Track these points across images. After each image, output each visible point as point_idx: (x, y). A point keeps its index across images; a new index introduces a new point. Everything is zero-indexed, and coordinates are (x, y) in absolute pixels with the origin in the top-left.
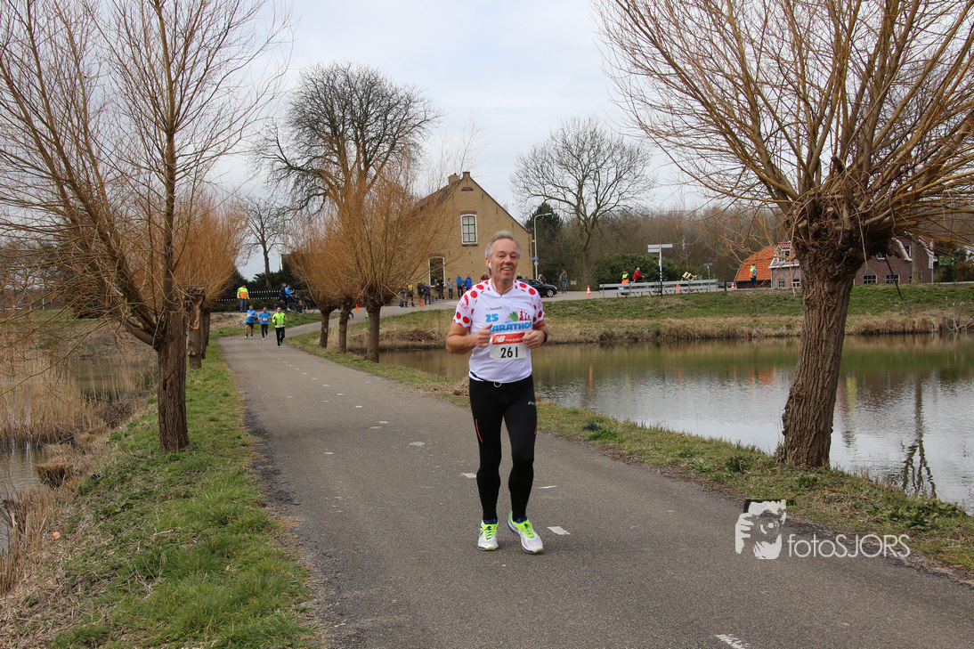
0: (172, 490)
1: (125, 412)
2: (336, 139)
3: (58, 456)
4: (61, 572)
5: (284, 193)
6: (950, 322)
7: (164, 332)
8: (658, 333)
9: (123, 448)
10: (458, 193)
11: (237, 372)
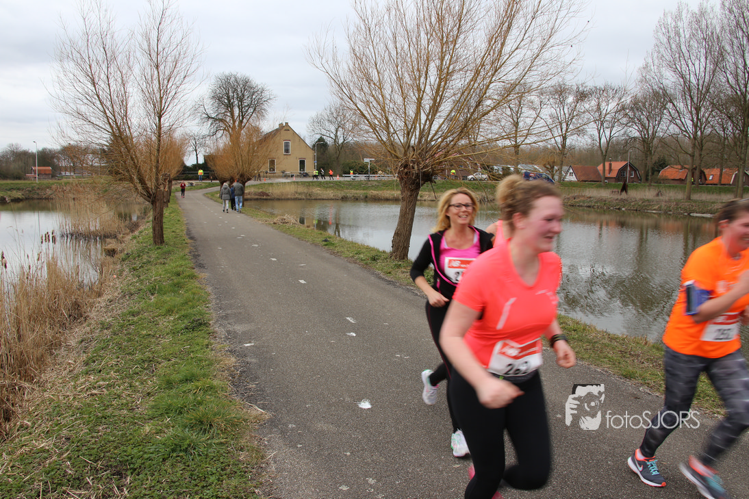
0: (159, 261)
1: (136, 226)
2: (230, 106)
3: (112, 244)
4: (120, 291)
5: (206, 128)
6: (484, 198)
7: (155, 197)
8: (366, 197)
9: (138, 242)
10: (283, 132)
11: (183, 210)
